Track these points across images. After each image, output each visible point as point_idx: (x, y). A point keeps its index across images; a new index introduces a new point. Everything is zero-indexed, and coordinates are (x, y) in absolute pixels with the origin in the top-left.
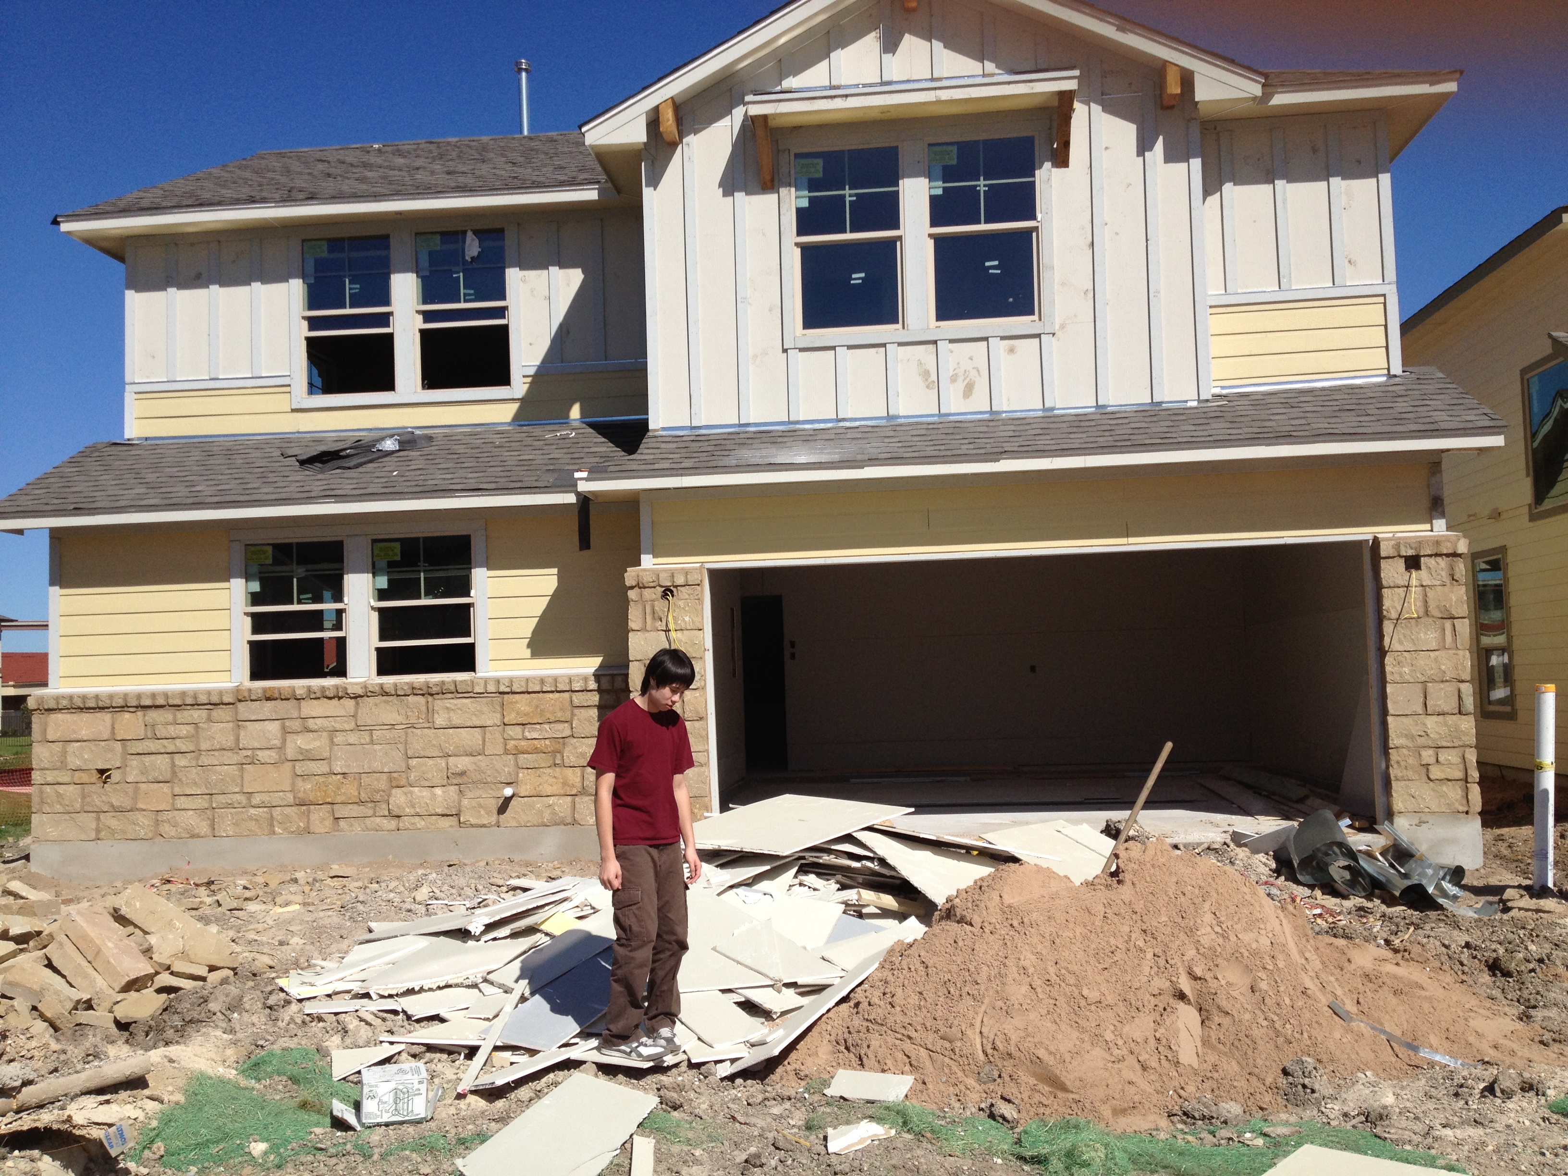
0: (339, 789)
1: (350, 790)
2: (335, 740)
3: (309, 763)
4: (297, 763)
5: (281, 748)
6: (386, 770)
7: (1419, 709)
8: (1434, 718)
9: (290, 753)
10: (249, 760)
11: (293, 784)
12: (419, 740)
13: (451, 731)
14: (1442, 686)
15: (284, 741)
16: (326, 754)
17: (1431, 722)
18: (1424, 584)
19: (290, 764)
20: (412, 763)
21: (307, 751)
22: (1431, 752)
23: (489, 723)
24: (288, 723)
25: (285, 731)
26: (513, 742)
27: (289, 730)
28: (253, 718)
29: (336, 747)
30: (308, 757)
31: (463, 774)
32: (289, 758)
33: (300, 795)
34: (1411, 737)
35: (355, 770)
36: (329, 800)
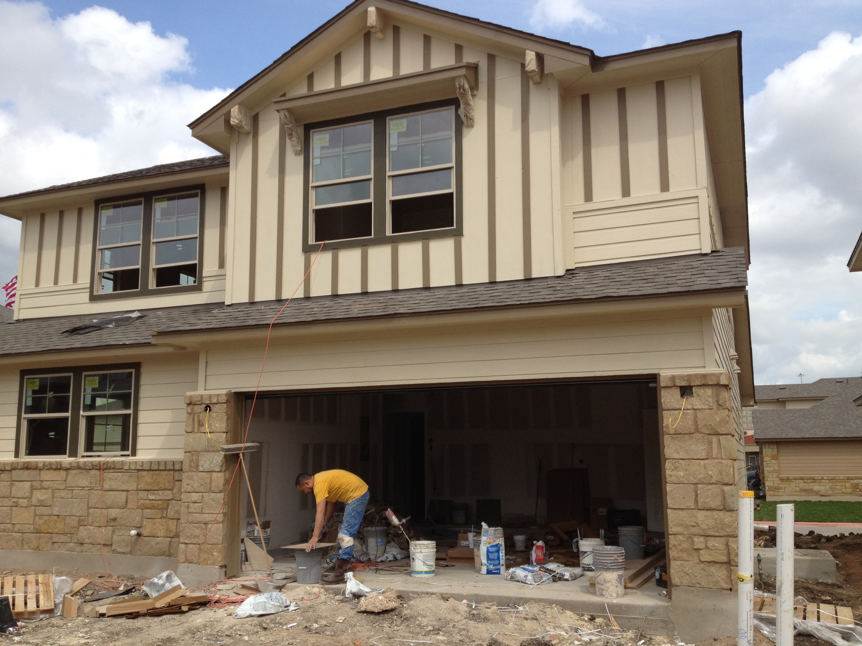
0: (55, 524)
1: (60, 526)
2: (55, 495)
3: (41, 507)
4: (37, 508)
5: (30, 498)
6: (78, 515)
7: (692, 505)
8: (704, 513)
9: (34, 501)
10: (14, 505)
11: (34, 521)
12: (95, 497)
13: (111, 492)
14: (710, 487)
15: (32, 494)
16: (49, 503)
17: (701, 515)
18: (695, 407)
19: (33, 508)
20: (91, 510)
21: (42, 500)
22: (702, 539)
23: (131, 488)
24: (34, 483)
25: (33, 488)
26: (142, 501)
27: (35, 488)
28: (19, 480)
29: (55, 499)
30: (42, 504)
31: (115, 519)
32: (33, 504)
33: (37, 527)
34: (686, 527)
35: (64, 514)
36: (50, 531)
